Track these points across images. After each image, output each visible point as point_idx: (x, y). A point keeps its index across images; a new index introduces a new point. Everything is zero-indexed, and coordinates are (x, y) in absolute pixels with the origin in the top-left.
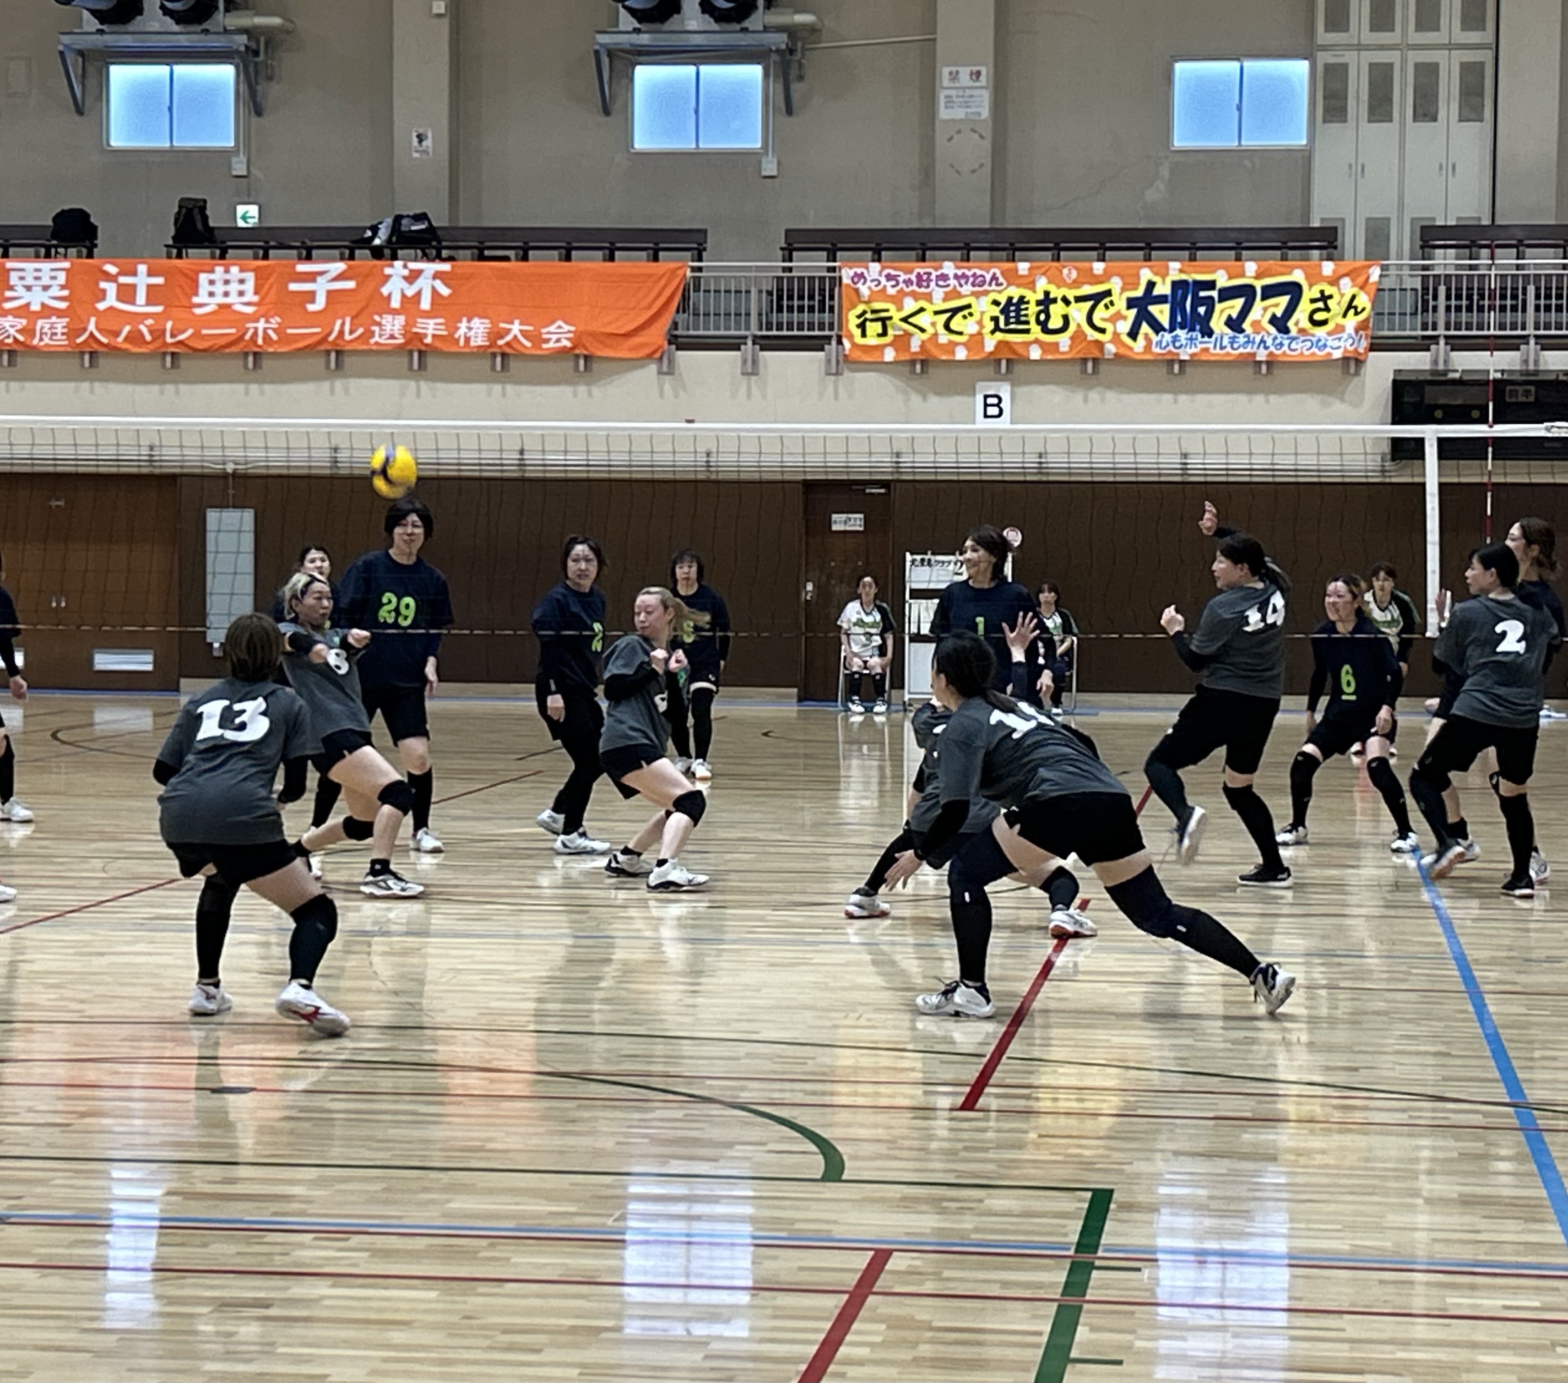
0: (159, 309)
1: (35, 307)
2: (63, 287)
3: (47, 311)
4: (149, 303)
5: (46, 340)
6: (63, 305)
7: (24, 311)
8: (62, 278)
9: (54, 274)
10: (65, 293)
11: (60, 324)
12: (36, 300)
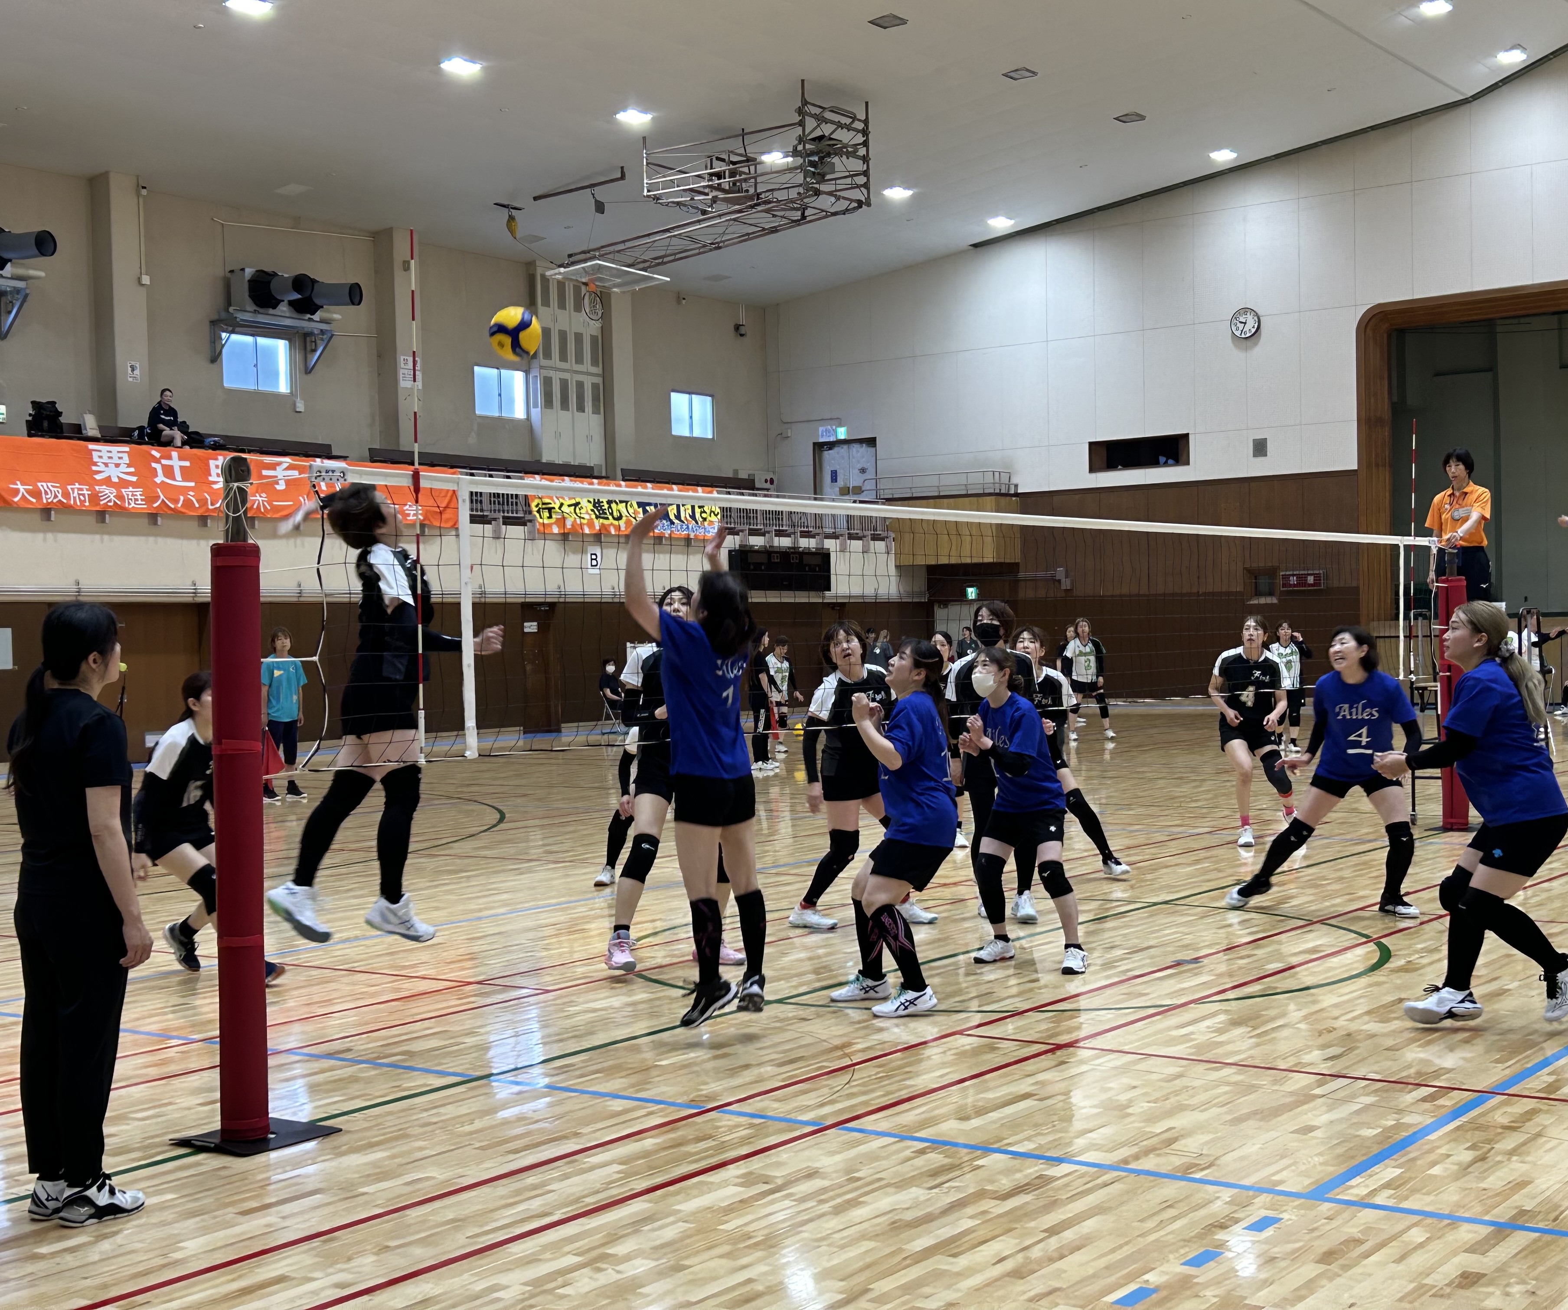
0: (192, 484)
1: (115, 480)
2: (129, 466)
3: (124, 483)
4: (184, 480)
5: (133, 505)
6: (134, 479)
7: (108, 481)
8: (126, 459)
9: (120, 455)
10: (132, 470)
11: (138, 492)
12: (115, 474)
